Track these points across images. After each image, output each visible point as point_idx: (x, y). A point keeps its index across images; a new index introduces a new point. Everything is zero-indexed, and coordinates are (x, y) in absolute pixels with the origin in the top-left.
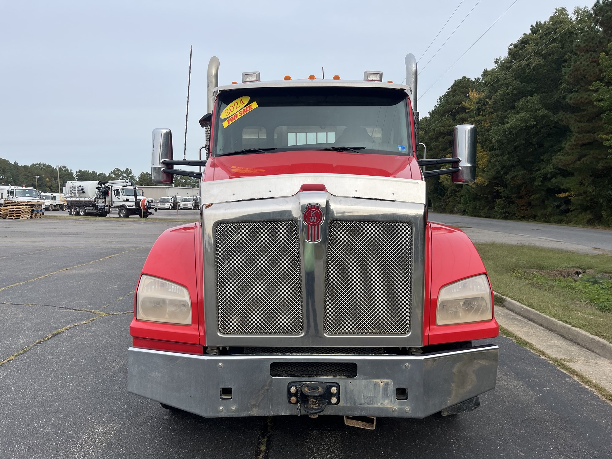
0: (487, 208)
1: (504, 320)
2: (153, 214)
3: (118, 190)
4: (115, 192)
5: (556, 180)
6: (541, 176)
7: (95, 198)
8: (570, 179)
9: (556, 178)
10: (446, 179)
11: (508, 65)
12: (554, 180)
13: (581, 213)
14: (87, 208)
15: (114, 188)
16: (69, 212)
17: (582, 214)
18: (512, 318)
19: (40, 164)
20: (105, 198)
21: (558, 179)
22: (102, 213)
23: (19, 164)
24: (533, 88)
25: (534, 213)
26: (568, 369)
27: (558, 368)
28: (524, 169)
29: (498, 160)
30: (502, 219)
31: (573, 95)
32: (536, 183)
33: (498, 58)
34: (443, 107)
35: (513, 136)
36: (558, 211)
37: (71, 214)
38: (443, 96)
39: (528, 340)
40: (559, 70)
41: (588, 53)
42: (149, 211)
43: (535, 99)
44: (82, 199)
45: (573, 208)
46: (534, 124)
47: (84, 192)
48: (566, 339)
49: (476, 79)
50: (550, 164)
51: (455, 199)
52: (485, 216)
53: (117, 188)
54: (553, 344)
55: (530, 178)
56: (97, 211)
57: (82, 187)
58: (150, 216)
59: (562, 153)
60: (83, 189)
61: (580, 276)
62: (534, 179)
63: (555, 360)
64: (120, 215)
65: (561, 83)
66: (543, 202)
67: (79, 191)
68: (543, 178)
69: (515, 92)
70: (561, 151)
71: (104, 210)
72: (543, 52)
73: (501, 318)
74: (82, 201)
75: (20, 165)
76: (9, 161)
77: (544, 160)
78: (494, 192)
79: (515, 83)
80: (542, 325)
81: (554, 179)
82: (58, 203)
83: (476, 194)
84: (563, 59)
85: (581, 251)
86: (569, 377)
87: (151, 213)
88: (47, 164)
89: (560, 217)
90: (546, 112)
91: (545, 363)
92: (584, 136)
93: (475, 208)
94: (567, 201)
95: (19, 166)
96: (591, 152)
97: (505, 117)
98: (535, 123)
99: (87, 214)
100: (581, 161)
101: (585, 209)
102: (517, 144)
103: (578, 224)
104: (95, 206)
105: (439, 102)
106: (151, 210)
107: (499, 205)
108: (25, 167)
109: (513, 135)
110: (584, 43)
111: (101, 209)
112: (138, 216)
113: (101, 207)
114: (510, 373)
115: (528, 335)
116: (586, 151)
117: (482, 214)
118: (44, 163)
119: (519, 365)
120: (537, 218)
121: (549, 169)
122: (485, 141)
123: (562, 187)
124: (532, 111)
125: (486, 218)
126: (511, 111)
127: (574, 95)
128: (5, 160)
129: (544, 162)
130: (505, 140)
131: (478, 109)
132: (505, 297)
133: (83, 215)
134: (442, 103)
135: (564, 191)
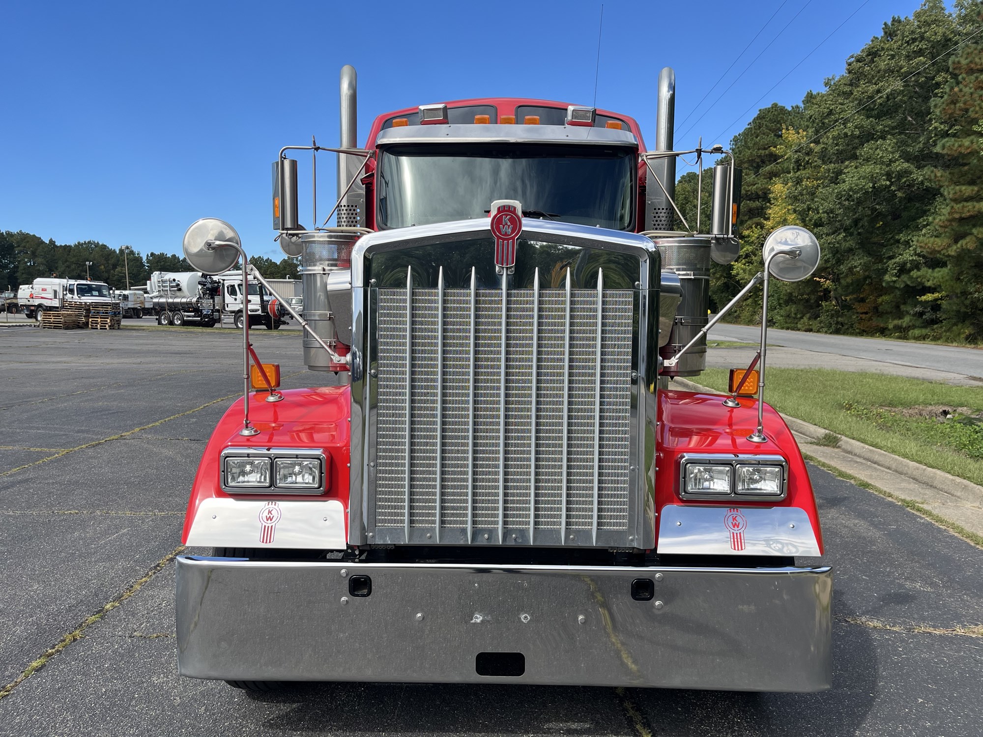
0: (808, 315)
1: (839, 462)
2: (288, 324)
3: (233, 286)
4: (230, 288)
5: (919, 273)
6: (896, 267)
7: (198, 298)
8: (940, 271)
9: (919, 270)
10: (742, 269)
11: (847, 89)
12: (914, 273)
13: (955, 324)
14: (186, 314)
15: (227, 284)
16: (157, 319)
17: (957, 326)
18: (850, 461)
19: (89, 242)
20: (213, 298)
21: (921, 271)
22: (209, 321)
23: (56, 244)
24: (885, 127)
25: (882, 325)
26: (918, 510)
27: (908, 509)
28: (869, 254)
29: (829, 241)
30: (831, 333)
31: (947, 142)
32: (887, 278)
33: (831, 78)
34: (740, 154)
35: (852, 203)
36: (920, 320)
37: (160, 323)
38: (739, 135)
39: (870, 481)
40: (927, 99)
41: (972, 75)
42: (282, 319)
43: (889, 145)
44: (177, 300)
45: (944, 317)
46: (886, 185)
47: (180, 290)
48: (920, 482)
49: (793, 108)
50: (910, 247)
51: (756, 301)
52: (804, 329)
53: (232, 283)
54: (903, 487)
55: (878, 270)
56: (201, 319)
57: (176, 281)
58: (282, 327)
59: (929, 230)
60: (178, 285)
61: (949, 416)
62: (885, 271)
63: (903, 501)
64: (236, 325)
65: (931, 120)
66: (898, 307)
67: (172, 287)
68: (899, 271)
69: (857, 132)
70: (928, 227)
71: (211, 317)
72: (903, 70)
73: (835, 460)
74: (177, 303)
75: (59, 245)
76: (40, 238)
77: (901, 241)
78: (821, 291)
79: (858, 117)
80: (889, 468)
81: (915, 271)
82: (130, 305)
83: (791, 294)
84: (934, 82)
85: (952, 381)
86: (920, 517)
87: (284, 323)
88: (101, 244)
89: (924, 331)
90: (906, 165)
91: (891, 504)
92: (963, 207)
93: (788, 316)
94: (935, 306)
95: (57, 247)
96: (975, 231)
97: (840, 172)
98: (888, 183)
99: (185, 323)
100: (959, 245)
101: (962, 318)
102: (859, 216)
103: (952, 342)
104: (197, 311)
105: (733, 144)
106: (286, 317)
107: (828, 311)
108: (67, 248)
109: (853, 201)
110: (966, 58)
111: (206, 316)
112: (264, 327)
113: (208, 312)
114: (849, 513)
115: (871, 477)
116: (967, 228)
117: (799, 326)
118: (96, 242)
119: (860, 505)
120: (887, 332)
121: (907, 256)
122: (808, 211)
123: (928, 284)
124: (882, 163)
125: (806, 331)
126: (850, 163)
127: (949, 142)
128: (34, 236)
129: (900, 245)
130: (840, 208)
131: (798, 161)
132: (839, 436)
133: (179, 325)
134: (738, 148)
135: (932, 290)
